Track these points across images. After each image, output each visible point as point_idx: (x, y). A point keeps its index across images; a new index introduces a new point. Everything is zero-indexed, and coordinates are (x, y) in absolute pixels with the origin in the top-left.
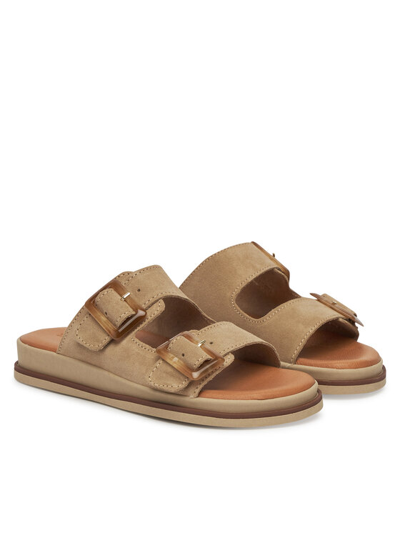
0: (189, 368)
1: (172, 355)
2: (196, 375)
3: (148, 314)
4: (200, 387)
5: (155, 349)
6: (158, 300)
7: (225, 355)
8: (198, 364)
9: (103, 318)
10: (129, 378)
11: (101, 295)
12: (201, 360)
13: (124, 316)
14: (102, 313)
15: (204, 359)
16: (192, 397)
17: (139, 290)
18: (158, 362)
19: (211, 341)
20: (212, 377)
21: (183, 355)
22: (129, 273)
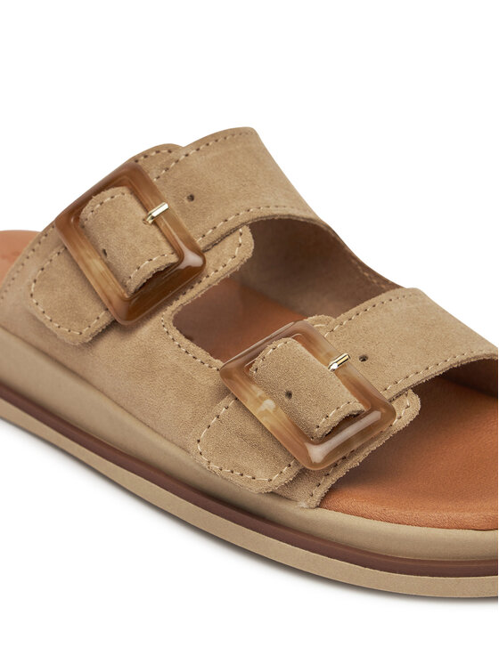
0: (300, 432)
1: (260, 393)
2: (317, 453)
3: (210, 262)
4: (328, 483)
5: (219, 363)
6: (236, 229)
7: (398, 396)
8: (325, 425)
9: (97, 265)
10: (149, 422)
11: (94, 203)
12: (335, 417)
13: (149, 267)
14: (97, 251)
15: (342, 415)
16: (304, 505)
17: (192, 198)
18: (223, 403)
19: (363, 353)
20: (360, 457)
21: (289, 395)
22: (170, 149)
